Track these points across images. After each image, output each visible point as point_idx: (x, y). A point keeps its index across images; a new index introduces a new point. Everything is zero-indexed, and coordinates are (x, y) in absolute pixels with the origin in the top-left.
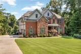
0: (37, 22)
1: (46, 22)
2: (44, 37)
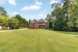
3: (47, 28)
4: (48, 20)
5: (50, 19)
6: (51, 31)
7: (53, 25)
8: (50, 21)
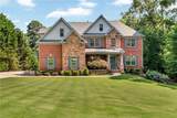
0: (61, 45)
1: (81, 45)
2: (74, 74)
3: (130, 72)
4: (139, 26)
5: (150, 18)
6: (154, 86)
7: (167, 54)
8: (149, 29)
